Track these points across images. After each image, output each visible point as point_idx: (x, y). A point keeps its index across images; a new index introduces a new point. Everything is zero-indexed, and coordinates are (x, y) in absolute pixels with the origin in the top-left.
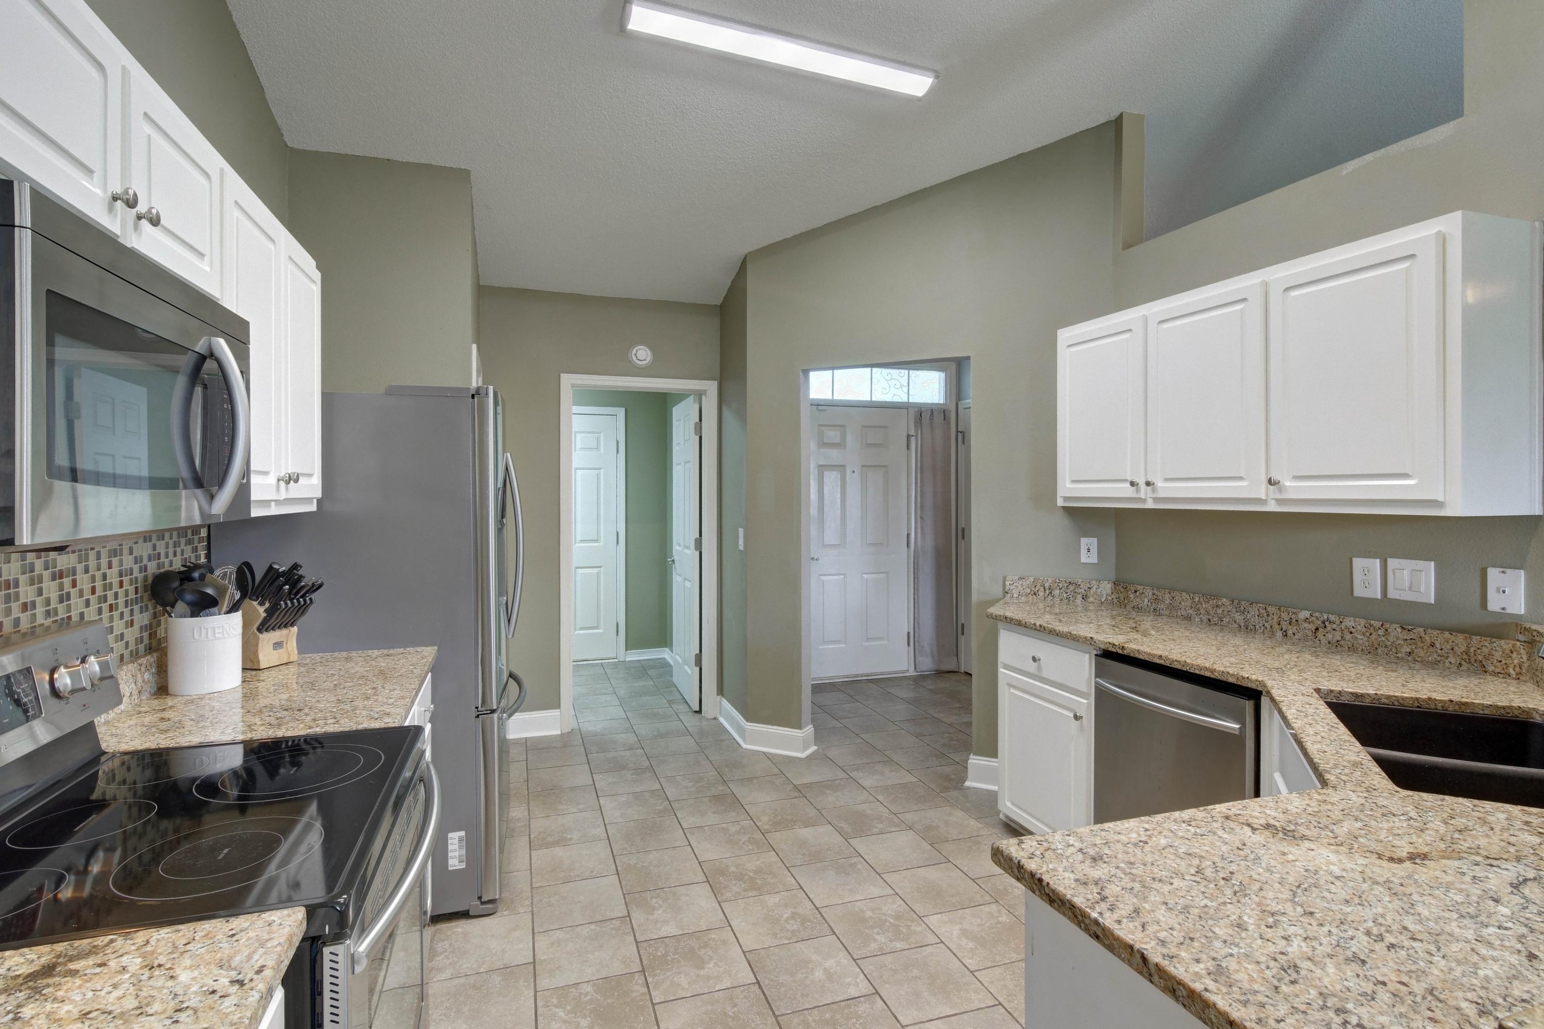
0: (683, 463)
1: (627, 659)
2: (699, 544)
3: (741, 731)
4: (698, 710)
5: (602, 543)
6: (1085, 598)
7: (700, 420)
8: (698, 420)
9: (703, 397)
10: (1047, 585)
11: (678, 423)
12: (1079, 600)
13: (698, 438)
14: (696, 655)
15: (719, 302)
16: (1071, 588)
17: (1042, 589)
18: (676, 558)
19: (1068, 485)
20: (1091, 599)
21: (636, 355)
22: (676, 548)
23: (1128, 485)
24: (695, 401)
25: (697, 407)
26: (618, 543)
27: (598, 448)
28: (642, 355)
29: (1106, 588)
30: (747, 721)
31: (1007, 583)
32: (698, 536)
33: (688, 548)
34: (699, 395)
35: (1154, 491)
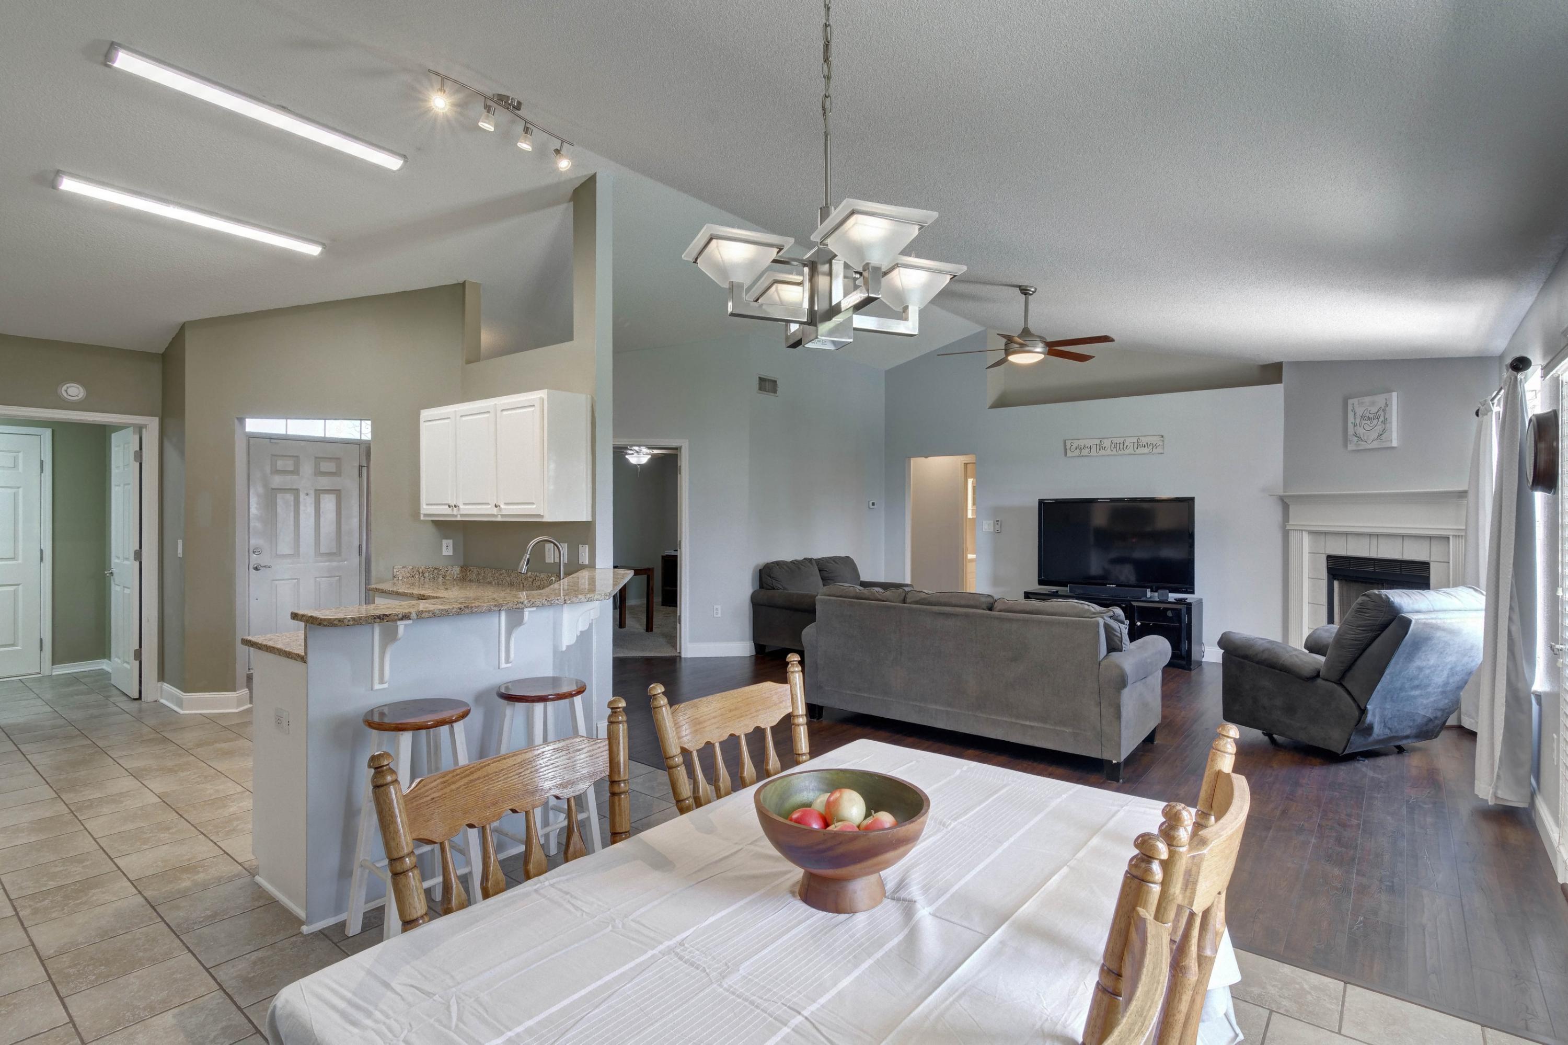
0: (122, 485)
1: (54, 674)
2: (138, 555)
3: (180, 703)
4: (138, 697)
5: (20, 561)
6: (444, 577)
7: (141, 448)
8: (138, 449)
9: (144, 430)
10: (421, 570)
11: (116, 449)
12: (441, 579)
13: (138, 464)
14: (136, 651)
15: (162, 350)
16: (436, 571)
17: (418, 573)
18: (114, 570)
19: (425, 507)
20: (448, 578)
21: (66, 391)
22: (114, 561)
23: (447, 507)
24: (134, 433)
25: (137, 437)
26: (42, 560)
27: (15, 466)
28: (74, 391)
29: (457, 570)
30: (185, 692)
31: (395, 570)
32: (138, 548)
33: (127, 559)
34: (140, 429)
35: (459, 510)
